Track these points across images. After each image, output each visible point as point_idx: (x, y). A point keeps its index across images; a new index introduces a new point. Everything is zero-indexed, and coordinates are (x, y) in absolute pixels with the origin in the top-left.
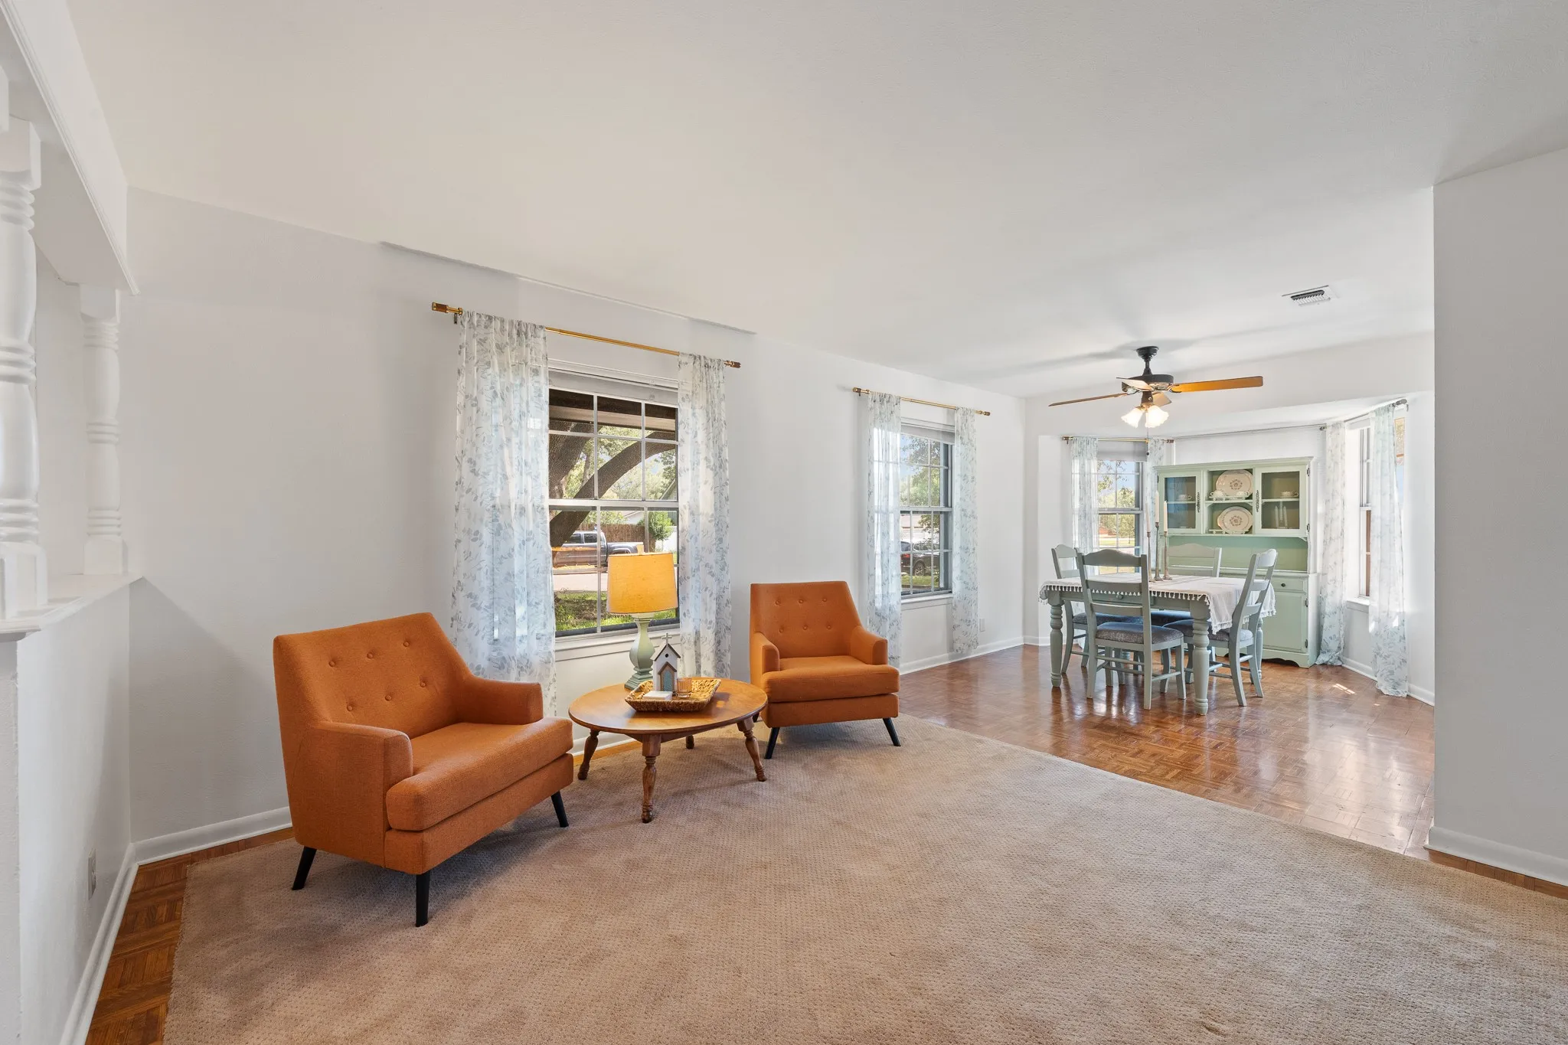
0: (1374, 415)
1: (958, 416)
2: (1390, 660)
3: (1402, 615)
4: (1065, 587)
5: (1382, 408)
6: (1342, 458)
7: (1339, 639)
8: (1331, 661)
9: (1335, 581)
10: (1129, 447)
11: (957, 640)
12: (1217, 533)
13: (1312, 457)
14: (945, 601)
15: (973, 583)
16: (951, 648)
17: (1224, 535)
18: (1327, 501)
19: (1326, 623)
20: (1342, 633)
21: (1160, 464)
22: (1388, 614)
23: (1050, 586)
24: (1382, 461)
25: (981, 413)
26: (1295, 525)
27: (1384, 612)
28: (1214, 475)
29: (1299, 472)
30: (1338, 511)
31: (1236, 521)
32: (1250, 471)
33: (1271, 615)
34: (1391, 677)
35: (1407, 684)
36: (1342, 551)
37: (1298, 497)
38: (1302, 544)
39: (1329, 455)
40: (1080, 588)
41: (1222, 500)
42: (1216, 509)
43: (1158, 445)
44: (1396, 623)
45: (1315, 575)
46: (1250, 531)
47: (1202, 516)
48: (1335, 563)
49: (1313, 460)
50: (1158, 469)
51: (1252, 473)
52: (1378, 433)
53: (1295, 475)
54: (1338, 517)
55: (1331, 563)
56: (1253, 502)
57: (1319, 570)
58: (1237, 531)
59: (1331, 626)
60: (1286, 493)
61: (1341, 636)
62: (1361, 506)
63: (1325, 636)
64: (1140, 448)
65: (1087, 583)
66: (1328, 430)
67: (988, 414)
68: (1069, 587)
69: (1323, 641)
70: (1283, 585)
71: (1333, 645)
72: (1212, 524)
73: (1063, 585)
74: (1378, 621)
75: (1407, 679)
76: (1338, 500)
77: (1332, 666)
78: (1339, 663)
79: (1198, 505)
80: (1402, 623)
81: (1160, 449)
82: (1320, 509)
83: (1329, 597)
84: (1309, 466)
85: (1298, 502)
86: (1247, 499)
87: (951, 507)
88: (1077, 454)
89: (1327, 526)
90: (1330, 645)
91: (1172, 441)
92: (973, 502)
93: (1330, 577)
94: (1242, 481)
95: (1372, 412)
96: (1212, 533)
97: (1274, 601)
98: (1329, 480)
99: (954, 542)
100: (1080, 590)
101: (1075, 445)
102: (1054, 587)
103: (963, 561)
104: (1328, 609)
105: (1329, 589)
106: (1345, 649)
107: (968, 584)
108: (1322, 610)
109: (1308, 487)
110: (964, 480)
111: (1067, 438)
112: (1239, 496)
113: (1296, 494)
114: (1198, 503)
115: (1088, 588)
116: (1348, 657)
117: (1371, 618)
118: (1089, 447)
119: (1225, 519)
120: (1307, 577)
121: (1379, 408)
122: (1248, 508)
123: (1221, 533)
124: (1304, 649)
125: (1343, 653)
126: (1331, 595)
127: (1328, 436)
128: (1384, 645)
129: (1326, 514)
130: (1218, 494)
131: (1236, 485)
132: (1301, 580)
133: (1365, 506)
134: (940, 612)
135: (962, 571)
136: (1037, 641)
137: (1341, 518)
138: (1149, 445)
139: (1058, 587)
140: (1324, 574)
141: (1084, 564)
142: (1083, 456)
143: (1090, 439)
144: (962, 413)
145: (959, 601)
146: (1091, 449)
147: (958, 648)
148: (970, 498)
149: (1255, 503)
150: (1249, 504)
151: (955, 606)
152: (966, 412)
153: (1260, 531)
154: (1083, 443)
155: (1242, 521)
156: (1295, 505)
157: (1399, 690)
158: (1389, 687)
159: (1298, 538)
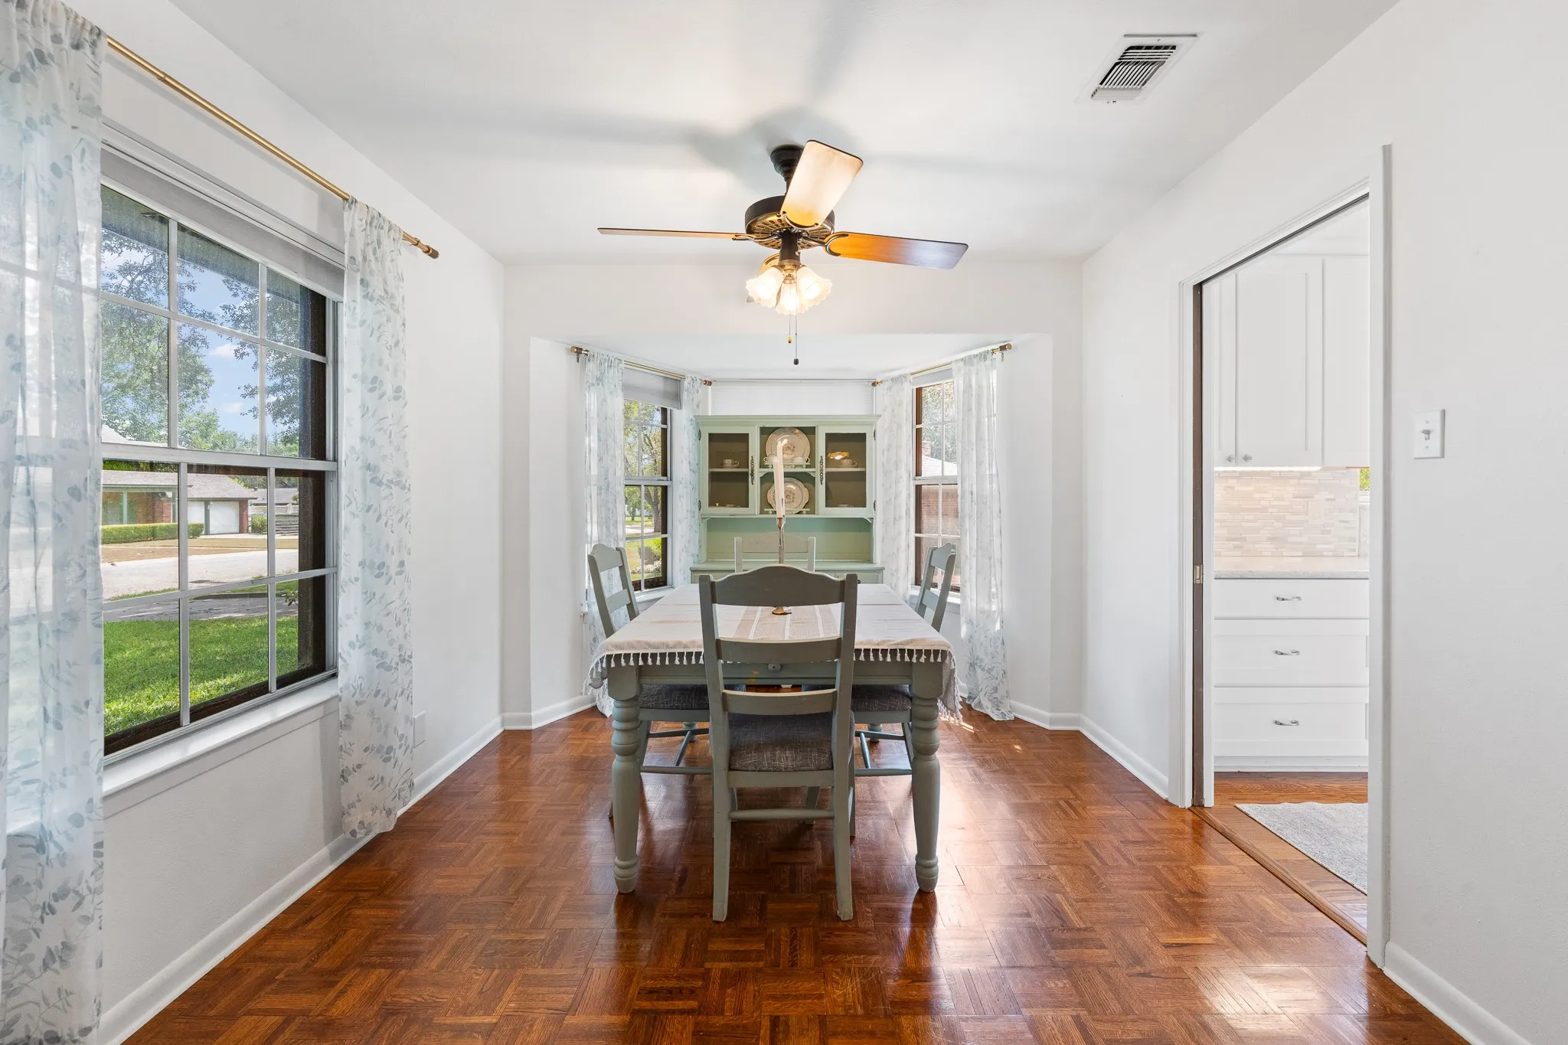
1: (354, 219)
3: (1000, 614)
4: (654, 656)
10: (658, 384)
11: (351, 806)
12: (769, 513)
15: (400, 648)
21: (701, 413)
22: (986, 618)
23: (618, 657)
25: (417, 243)
26: (862, 504)
27: (980, 614)
28: (766, 432)
29: (865, 434)
31: (788, 497)
32: (812, 430)
34: (993, 694)
37: (865, 467)
38: (867, 526)
40: (698, 654)
42: (766, 479)
43: (695, 387)
44: (996, 627)
46: (812, 510)
47: (755, 490)
49: (883, 418)
50: (699, 421)
51: (814, 433)
53: (862, 437)
56: (815, 472)
58: (790, 511)
62: (913, 479)
64: (670, 388)
65: (717, 647)
67: (434, 254)
68: (663, 655)
72: (764, 501)
73: (650, 651)
74: (970, 622)
79: (752, 475)
80: (1006, 626)
81: (697, 393)
84: (876, 426)
85: (866, 471)
86: (807, 467)
87: (335, 460)
88: (595, 382)
91: (709, 383)
92: (398, 449)
96: (763, 513)
99: (343, 550)
100: (698, 659)
101: (592, 366)
102: (627, 656)
103: (369, 597)
107: (384, 655)
109: (874, 452)
110: (372, 390)
111: (579, 351)
112: (798, 463)
113: (863, 463)
114: (752, 471)
115: (719, 657)
117: (963, 620)
118: (611, 371)
120: (882, 570)
121: (969, 356)
122: (811, 480)
123: (773, 513)
128: (982, 651)
131: (788, 449)
133: (916, 479)
134: (298, 745)
135: (367, 625)
136: (529, 720)
138: (683, 384)
139: (636, 656)
141: (714, 601)
142: (603, 385)
143: (613, 359)
144: (364, 221)
145: (357, 697)
146: (614, 376)
147: (355, 826)
148: (390, 437)
149: (819, 473)
150: (812, 474)
151: (348, 716)
152: (375, 221)
153: (824, 511)
154: (601, 364)
155: (793, 498)
156: (862, 476)
157: (1003, 711)
158: (996, 712)
159: (862, 519)
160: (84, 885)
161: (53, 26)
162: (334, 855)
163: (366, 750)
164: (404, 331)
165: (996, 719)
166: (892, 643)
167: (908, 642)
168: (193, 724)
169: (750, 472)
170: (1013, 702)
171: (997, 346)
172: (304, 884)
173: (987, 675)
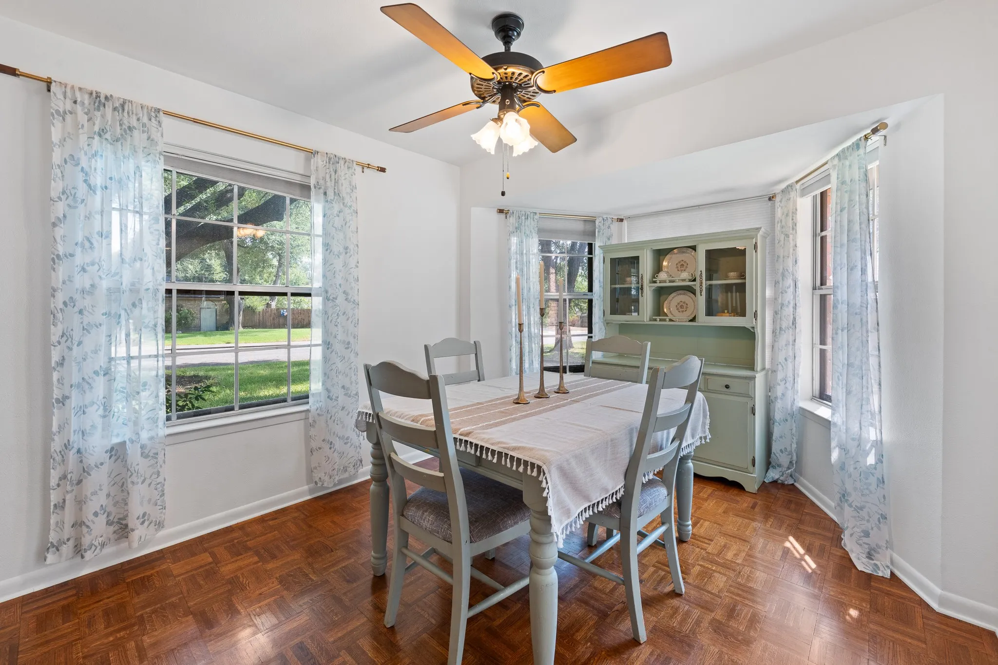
0: (836, 161)
1: (318, 162)
2: (863, 513)
3: (878, 444)
5: (848, 148)
6: (793, 229)
7: (790, 454)
8: (782, 478)
9: (785, 380)
11: (315, 468)
12: (661, 320)
13: (760, 228)
14: (303, 415)
16: (310, 479)
17: (668, 323)
18: (776, 283)
19: (777, 431)
20: (794, 446)
21: (608, 243)
22: (859, 445)
24: (849, 222)
25: (368, 167)
26: (741, 312)
27: (853, 439)
28: (660, 254)
29: (746, 248)
30: (789, 296)
31: (682, 307)
32: (694, 248)
33: (703, 442)
34: (865, 540)
35: (889, 552)
36: (794, 345)
37: (745, 279)
38: (749, 334)
39: (778, 228)
41: (665, 282)
42: (662, 293)
43: (607, 224)
44: (871, 460)
45: (763, 373)
46: (693, 320)
47: (647, 300)
48: (786, 360)
49: (761, 233)
50: (605, 249)
51: (695, 251)
52: (843, 183)
53: (743, 253)
54: (789, 302)
55: (781, 358)
56: (696, 285)
57: (767, 366)
58: (681, 319)
59: (781, 437)
60: (732, 274)
61: (793, 450)
62: (814, 288)
63: (775, 448)
65: (377, 419)
66: (778, 199)
67: (383, 170)
69: (772, 455)
70: (727, 387)
71: (784, 460)
72: (658, 311)
74: (843, 449)
75: (889, 545)
76: (789, 282)
77: (783, 485)
78: (791, 482)
79: (642, 289)
80: (880, 460)
81: (609, 227)
82: (769, 293)
83: (779, 401)
84: (757, 239)
85: (745, 283)
86: (690, 281)
88: (514, 230)
89: (776, 313)
90: (780, 460)
91: (621, 220)
93: (780, 375)
94: (687, 262)
95: (833, 158)
96: (655, 320)
97: (708, 421)
98: (778, 257)
101: (512, 220)
103: (326, 359)
104: (778, 416)
105: (779, 390)
106: (797, 464)
108: (772, 414)
109: (756, 264)
110: (327, 250)
111: (501, 211)
112: (683, 278)
113: (743, 276)
114: (642, 286)
116: (801, 475)
117: (834, 441)
118: (528, 222)
119: (671, 304)
120: (754, 378)
121: (844, 149)
122: (691, 290)
123: (665, 320)
124: (751, 468)
125: (795, 470)
126: (781, 399)
127: (777, 204)
128: (855, 489)
129: (776, 299)
130: (663, 276)
131: (682, 266)
132: (747, 381)
133: (819, 289)
134: (296, 429)
135: (325, 374)
137: (792, 305)
138: (597, 223)
140: (774, 371)
142: (520, 232)
143: (529, 213)
144: (325, 162)
145: (318, 411)
146: (531, 225)
147: (317, 479)
148: (334, 274)
149: (699, 285)
150: (693, 287)
151: (314, 421)
152: (333, 160)
153: (704, 320)
154: (519, 218)
155: (687, 308)
156: (741, 288)
157: (877, 563)
158: (866, 560)
159: (744, 329)
160: (133, 469)
161: (136, 115)
162: (311, 491)
163: (324, 440)
164: (357, 217)
165: (860, 567)
166: (504, 446)
167: (514, 449)
168: (240, 411)
169: (640, 287)
170: (895, 556)
171: (869, 131)
172: (291, 501)
173: (855, 514)
